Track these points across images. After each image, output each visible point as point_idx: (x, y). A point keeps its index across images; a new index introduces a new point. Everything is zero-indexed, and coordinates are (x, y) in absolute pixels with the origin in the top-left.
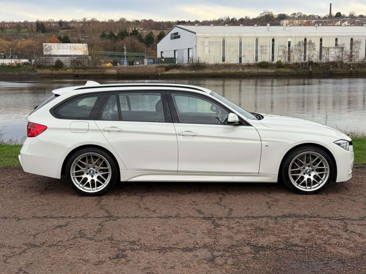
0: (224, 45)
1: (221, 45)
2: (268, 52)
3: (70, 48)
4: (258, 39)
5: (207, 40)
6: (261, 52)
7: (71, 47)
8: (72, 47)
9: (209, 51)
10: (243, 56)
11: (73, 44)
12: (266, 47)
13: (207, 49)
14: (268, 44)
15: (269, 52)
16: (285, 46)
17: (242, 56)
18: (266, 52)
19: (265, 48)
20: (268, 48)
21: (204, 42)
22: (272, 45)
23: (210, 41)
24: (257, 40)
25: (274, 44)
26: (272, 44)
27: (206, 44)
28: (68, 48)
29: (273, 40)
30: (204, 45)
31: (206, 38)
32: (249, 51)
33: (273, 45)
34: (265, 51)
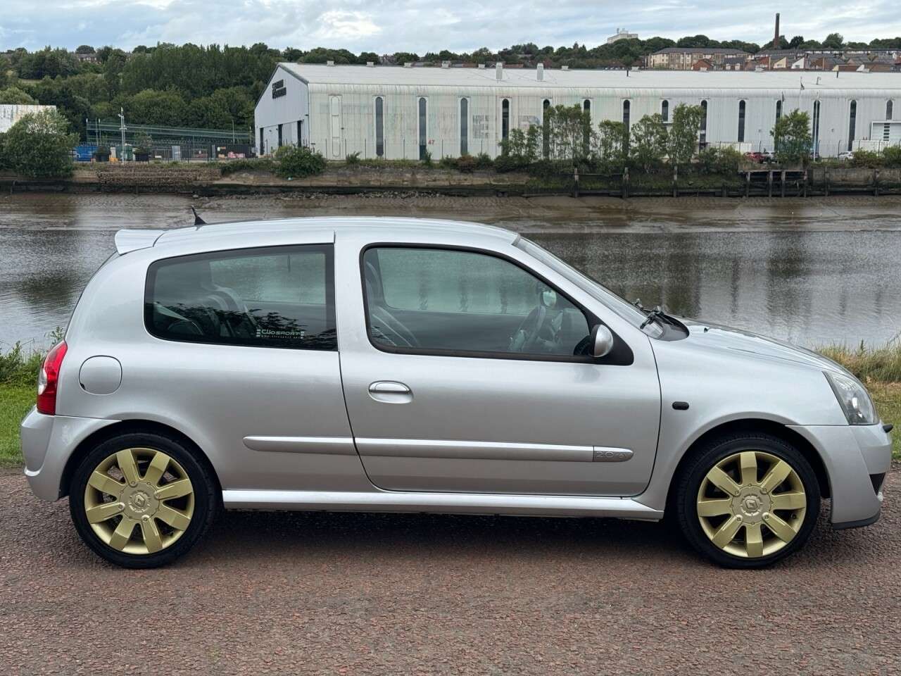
0: (379, 114)
1: (372, 114)
2: (492, 132)
3: (10, 117)
4: (468, 99)
5: (335, 100)
6: (476, 133)
7: (12, 115)
8: (17, 113)
9: (343, 129)
10: (430, 143)
11: (20, 106)
12: (487, 120)
13: (336, 123)
14: (492, 114)
15: (494, 132)
16: (535, 118)
17: (427, 142)
18: (487, 134)
19: (484, 122)
20: (492, 123)
21: (328, 106)
22: (503, 116)
23: (345, 102)
24: (464, 102)
25: (508, 113)
26: (503, 113)
27: (335, 110)
28: (4, 116)
29: (506, 104)
30: (328, 113)
31: (335, 95)
32: (445, 131)
33: (506, 115)
34: (486, 131)
